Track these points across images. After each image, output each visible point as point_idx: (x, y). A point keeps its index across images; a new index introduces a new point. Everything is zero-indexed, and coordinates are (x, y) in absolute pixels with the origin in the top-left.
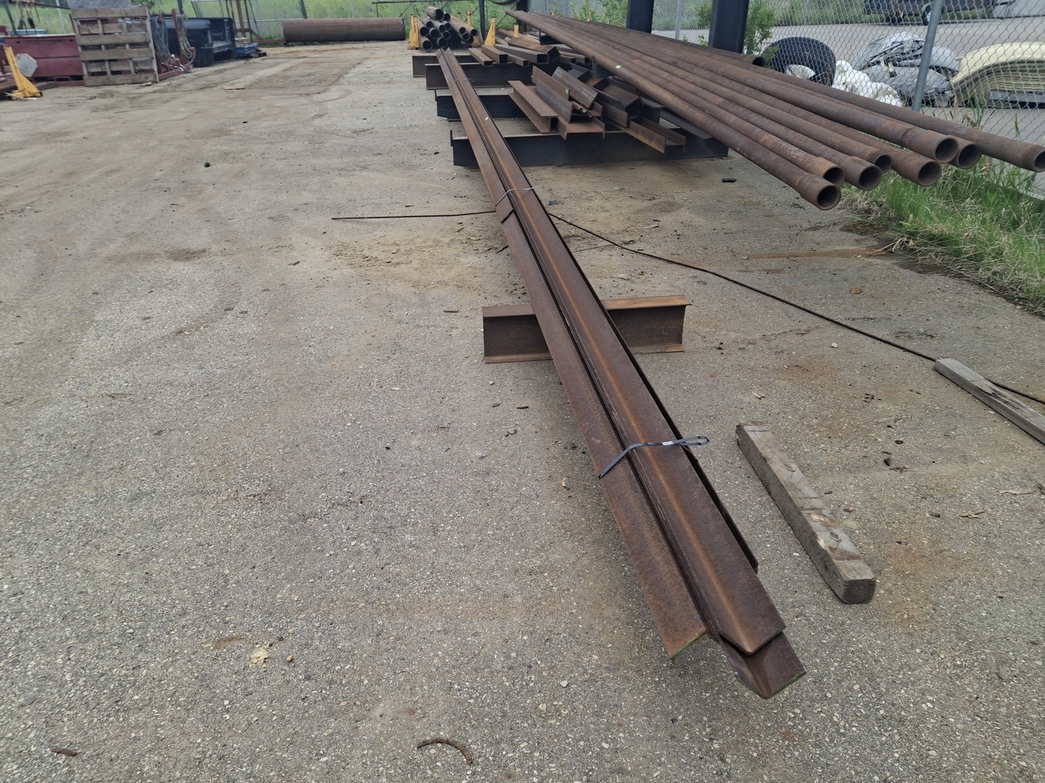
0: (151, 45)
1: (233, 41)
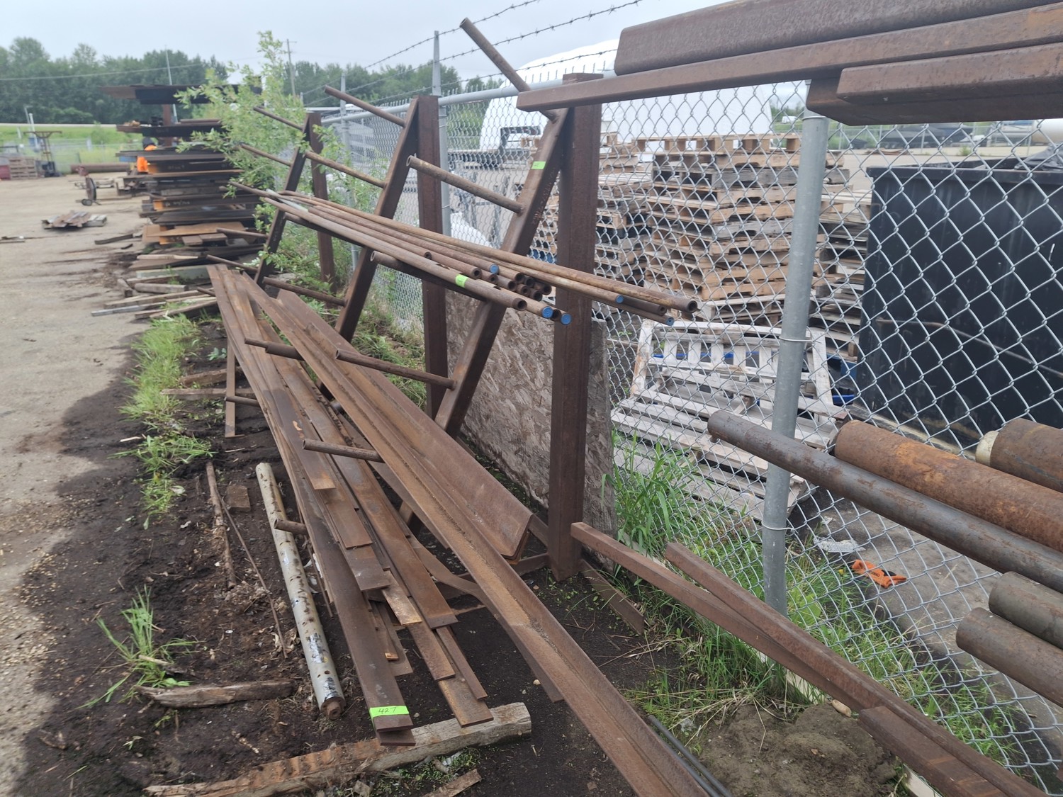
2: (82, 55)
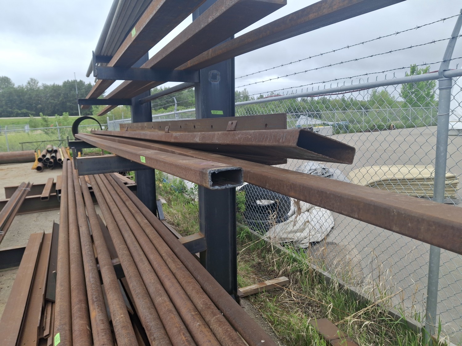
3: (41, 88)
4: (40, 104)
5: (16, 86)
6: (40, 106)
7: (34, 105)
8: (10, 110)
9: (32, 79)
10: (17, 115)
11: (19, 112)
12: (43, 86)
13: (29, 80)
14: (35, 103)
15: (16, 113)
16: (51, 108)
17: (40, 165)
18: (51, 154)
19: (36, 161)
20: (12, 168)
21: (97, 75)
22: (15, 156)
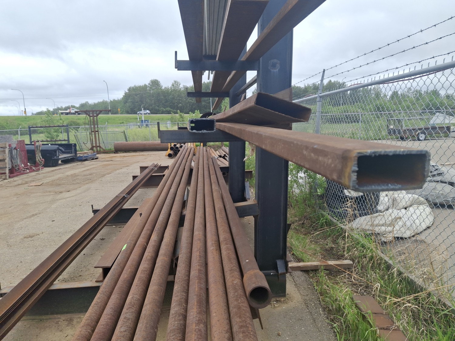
0: (8, 160)
1: (76, 154)
2: (175, 85)
3: (182, 89)
4: (180, 103)
5: (163, 88)
6: (181, 105)
7: (176, 104)
8: (157, 108)
9: (175, 82)
10: (163, 113)
11: (164, 110)
12: (184, 87)
13: (173, 82)
14: (176, 103)
15: (161, 111)
16: (189, 107)
17: (171, 152)
18: (181, 144)
19: (169, 150)
20: (151, 155)
21: (178, 67)
22: (155, 145)
